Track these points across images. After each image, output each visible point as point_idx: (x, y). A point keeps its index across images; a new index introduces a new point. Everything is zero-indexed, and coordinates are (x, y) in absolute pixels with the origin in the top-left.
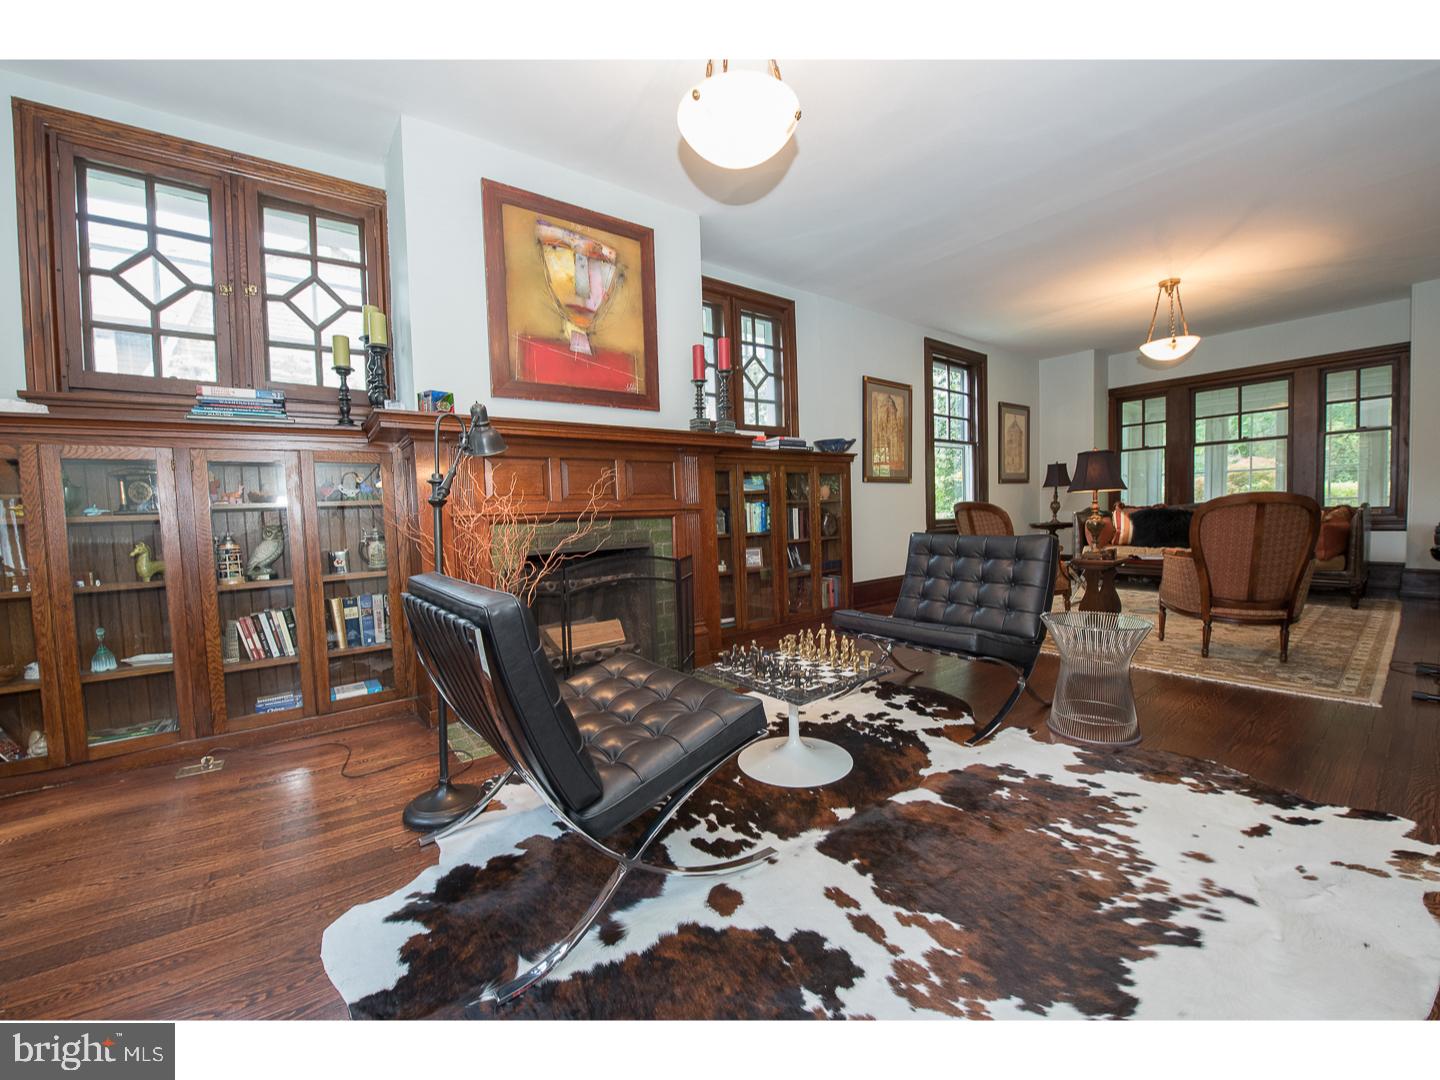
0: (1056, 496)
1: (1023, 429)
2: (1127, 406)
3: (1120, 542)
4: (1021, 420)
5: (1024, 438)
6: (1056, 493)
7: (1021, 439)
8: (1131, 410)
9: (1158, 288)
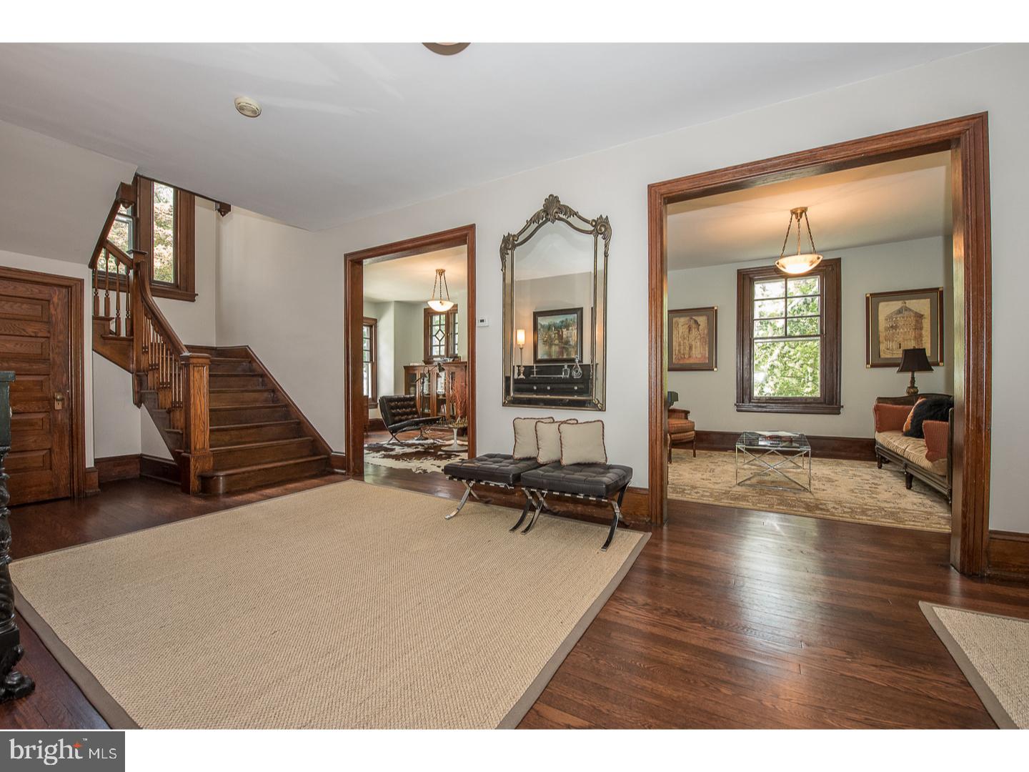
1: (925, 312)
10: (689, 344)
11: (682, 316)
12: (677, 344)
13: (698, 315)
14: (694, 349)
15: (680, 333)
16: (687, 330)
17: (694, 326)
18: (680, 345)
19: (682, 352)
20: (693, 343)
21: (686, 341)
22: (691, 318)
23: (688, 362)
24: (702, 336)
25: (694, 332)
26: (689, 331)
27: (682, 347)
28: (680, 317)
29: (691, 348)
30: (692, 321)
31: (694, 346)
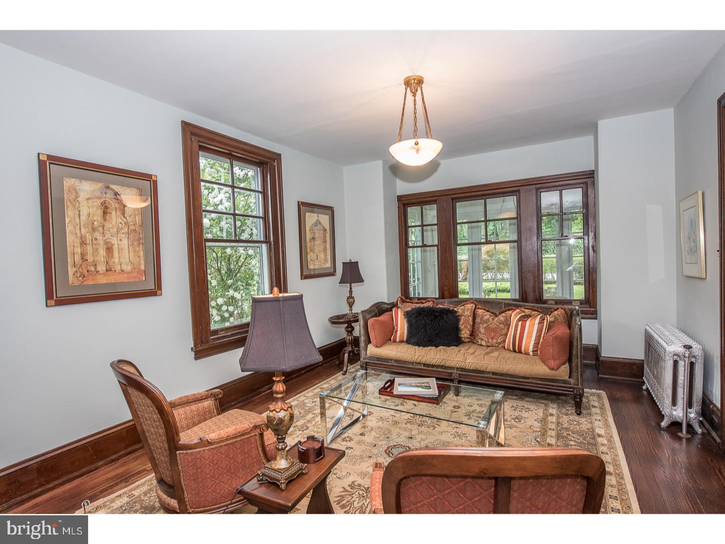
0: (351, 292)
1: (328, 227)
2: (410, 210)
3: (398, 340)
4: (325, 219)
5: (328, 235)
6: (351, 288)
7: (325, 236)
8: (413, 212)
9: (404, 87)
10: (106, 243)
11: (87, 179)
12: (78, 241)
13: (123, 185)
14: (116, 253)
15: (83, 218)
16: (100, 212)
17: (113, 204)
18: (83, 243)
19: (90, 258)
20: (114, 241)
21: (97, 235)
22: (108, 187)
23: (103, 280)
24: (132, 227)
25: (115, 218)
26: (105, 213)
27: (89, 249)
28: (81, 178)
29: (109, 250)
30: (110, 195)
31: (116, 247)
